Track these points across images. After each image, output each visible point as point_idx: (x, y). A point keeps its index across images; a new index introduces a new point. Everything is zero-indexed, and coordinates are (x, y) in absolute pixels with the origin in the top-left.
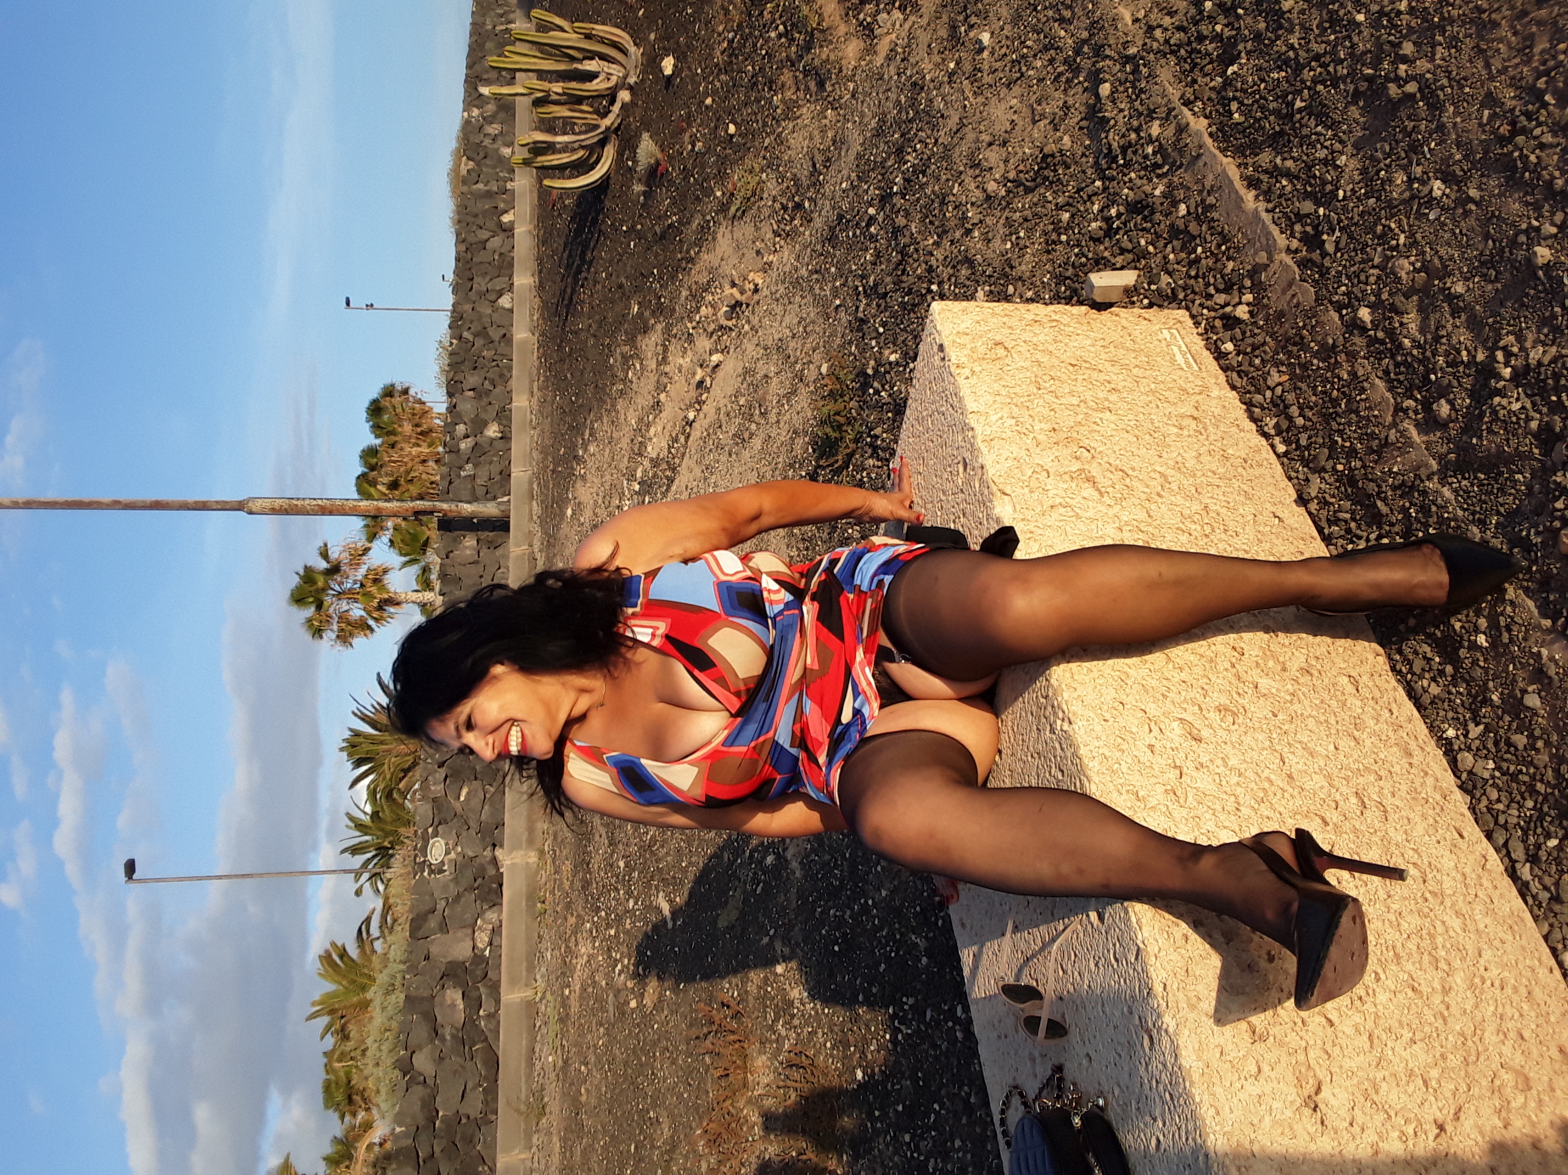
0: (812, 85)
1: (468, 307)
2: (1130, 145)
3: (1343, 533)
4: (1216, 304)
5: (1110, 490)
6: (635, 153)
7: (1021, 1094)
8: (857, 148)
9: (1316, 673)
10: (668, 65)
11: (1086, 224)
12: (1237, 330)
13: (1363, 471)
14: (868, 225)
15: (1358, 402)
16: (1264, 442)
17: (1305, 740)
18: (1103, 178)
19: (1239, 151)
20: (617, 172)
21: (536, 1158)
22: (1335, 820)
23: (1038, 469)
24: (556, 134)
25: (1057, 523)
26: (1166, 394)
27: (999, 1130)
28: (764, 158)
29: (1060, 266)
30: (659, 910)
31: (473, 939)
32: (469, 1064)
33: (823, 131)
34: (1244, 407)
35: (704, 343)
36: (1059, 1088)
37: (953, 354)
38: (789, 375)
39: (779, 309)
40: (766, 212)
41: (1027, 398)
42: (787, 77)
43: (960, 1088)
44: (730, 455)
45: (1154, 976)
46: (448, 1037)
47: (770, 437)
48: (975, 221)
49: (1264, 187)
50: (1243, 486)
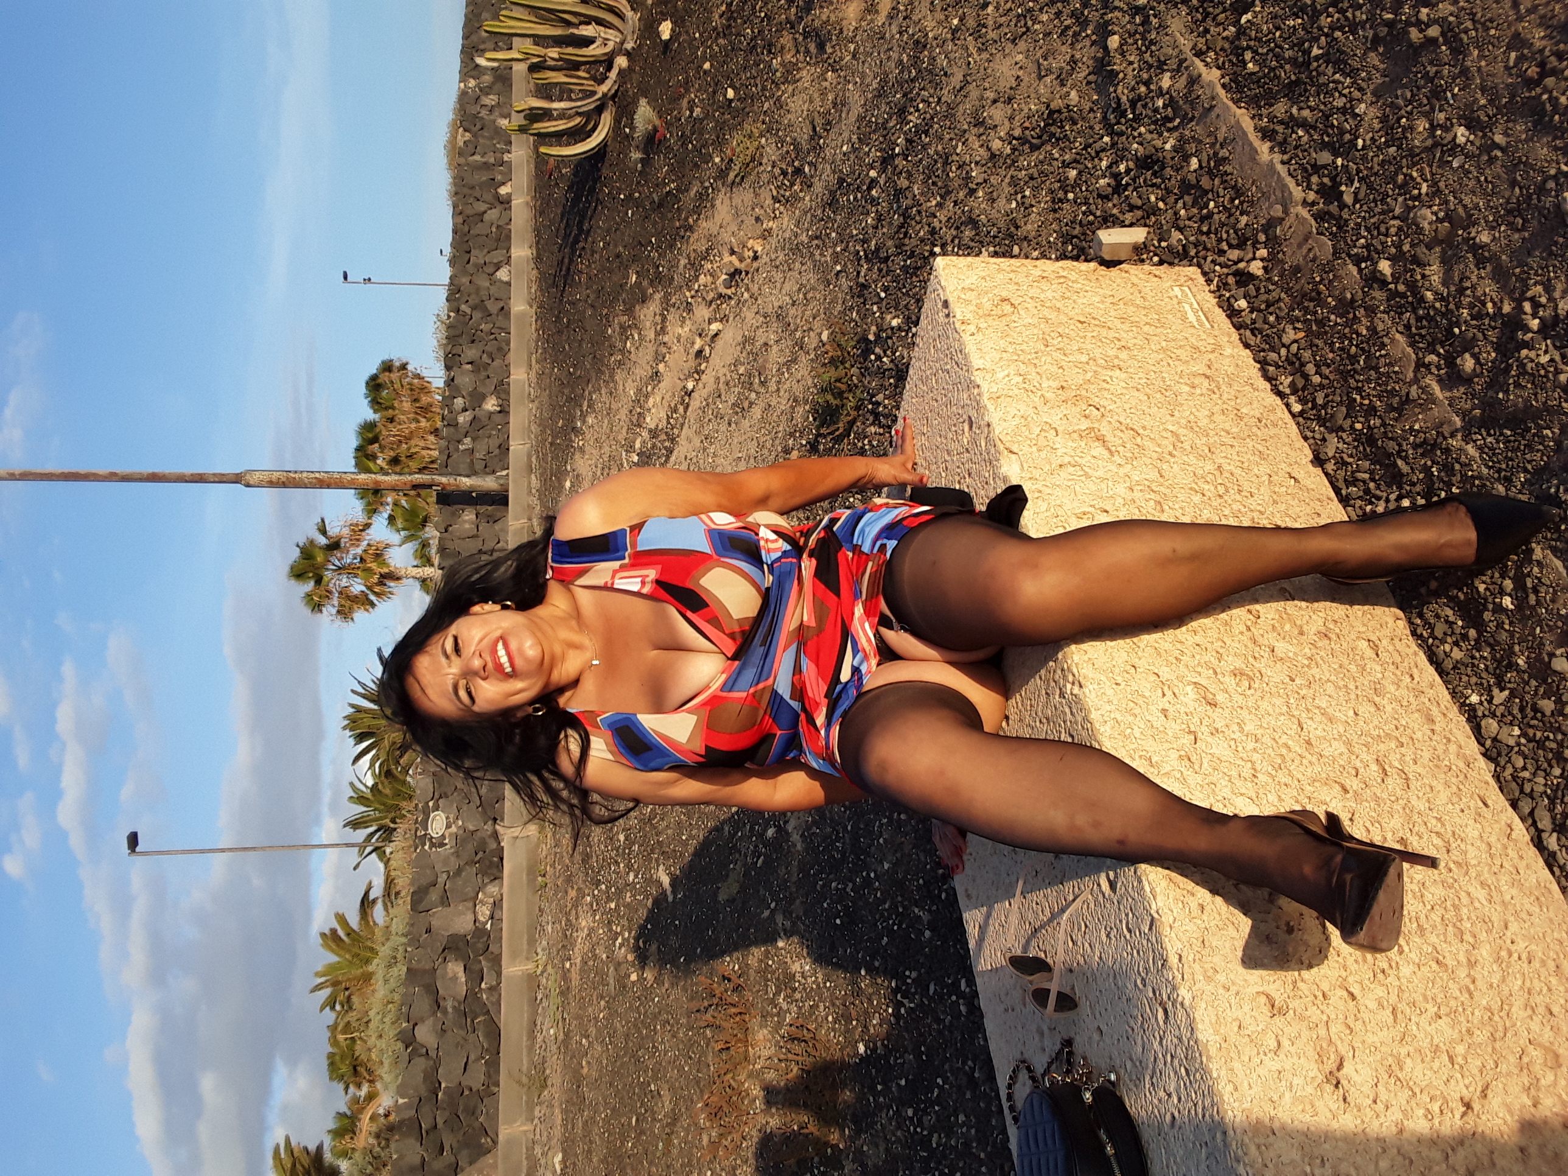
0: (812, 47)
1: (465, 280)
2: (1140, 98)
3: (1361, 493)
4: (1229, 260)
5: (1121, 449)
6: (633, 119)
7: (1029, 1069)
8: (856, 110)
9: (1333, 637)
10: (666, 30)
11: (1094, 181)
12: (1251, 286)
13: (1382, 430)
14: (870, 189)
15: (1378, 358)
16: (1278, 401)
17: (1324, 706)
18: (1111, 134)
19: (1254, 102)
20: (614, 139)
21: (538, 1130)
22: (1355, 788)
23: (1047, 427)
24: (552, 101)
25: (1066, 482)
26: (1178, 352)
27: (1005, 1105)
28: (763, 122)
29: (1067, 225)
30: (659, 883)
31: (475, 912)
32: (472, 1037)
33: (823, 93)
34: (1258, 366)
35: (702, 312)
36: (1069, 1062)
37: (959, 311)
38: (790, 343)
39: (778, 276)
40: (765, 177)
41: (1034, 356)
42: (786, 40)
43: (964, 1063)
44: (730, 424)
45: (1169, 948)
46: (450, 1010)
47: (770, 406)
48: (980, 180)
49: (1280, 138)
50: (1257, 446)
